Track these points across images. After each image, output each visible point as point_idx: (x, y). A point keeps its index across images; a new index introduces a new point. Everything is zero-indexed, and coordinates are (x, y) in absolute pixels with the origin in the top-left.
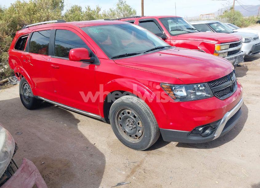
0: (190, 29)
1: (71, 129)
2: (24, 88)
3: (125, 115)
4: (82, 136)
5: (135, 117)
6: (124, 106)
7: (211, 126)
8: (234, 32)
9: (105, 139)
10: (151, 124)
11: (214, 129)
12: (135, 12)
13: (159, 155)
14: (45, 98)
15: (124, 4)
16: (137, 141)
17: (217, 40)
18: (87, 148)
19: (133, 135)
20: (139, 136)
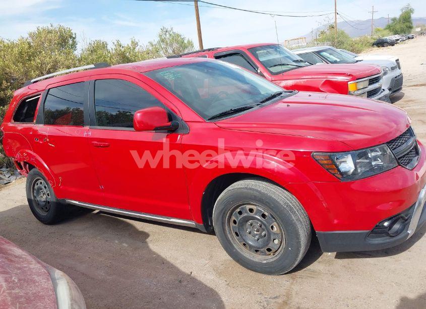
0: (297, 61)
1: (137, 252)
2: (36, 187)
3: (244, 215)
4: (163, 262)
5: (264, 216)
6: (241, 199)
7: (402, 217)
8: (357, 61)
9: (207, 262)
10: (299, 226)
11: (406, 222)
12: (190, 44)
13: (313, 277)
14: (79, 201)
15: (171, 33)
16: (270, 259)
17: (350, 75)
18: (180, 282)
19: (262, 250)
20: (273, 250)
